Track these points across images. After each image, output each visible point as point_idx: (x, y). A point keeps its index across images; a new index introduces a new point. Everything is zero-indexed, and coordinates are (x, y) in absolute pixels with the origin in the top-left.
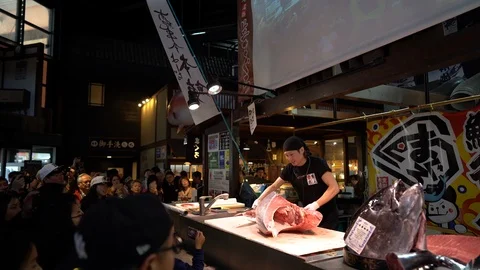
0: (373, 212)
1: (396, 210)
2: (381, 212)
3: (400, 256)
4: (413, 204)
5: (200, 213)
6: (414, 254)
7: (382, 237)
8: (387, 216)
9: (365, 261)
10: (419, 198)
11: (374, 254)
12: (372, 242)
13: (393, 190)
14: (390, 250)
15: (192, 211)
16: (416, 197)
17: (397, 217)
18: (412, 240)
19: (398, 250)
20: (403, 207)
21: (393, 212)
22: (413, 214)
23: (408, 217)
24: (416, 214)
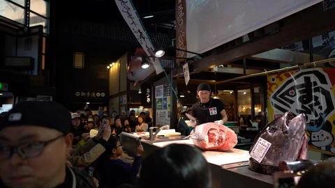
0: (270, 134)
1: (286, 132)
2: (276, 134)
3: (288, 163)
4: (298, 128)
5: (150, 139)
6: (299, 162)
7: (276, 150)
8: (280, 136)
9: (264, 167)
10: (302, 124)
11: (270, 163)
12: (269, 154)
13: (284, 119)
14: (282, 160)
15: (145, 138)
16: (300, 123)
17: (287, 137)
18: (297, 153)
19: (287, 159)
20: (291, 130)
21: (284, 133)
22: (298, 134)
23: (294, 137)
24: (300, 135)
